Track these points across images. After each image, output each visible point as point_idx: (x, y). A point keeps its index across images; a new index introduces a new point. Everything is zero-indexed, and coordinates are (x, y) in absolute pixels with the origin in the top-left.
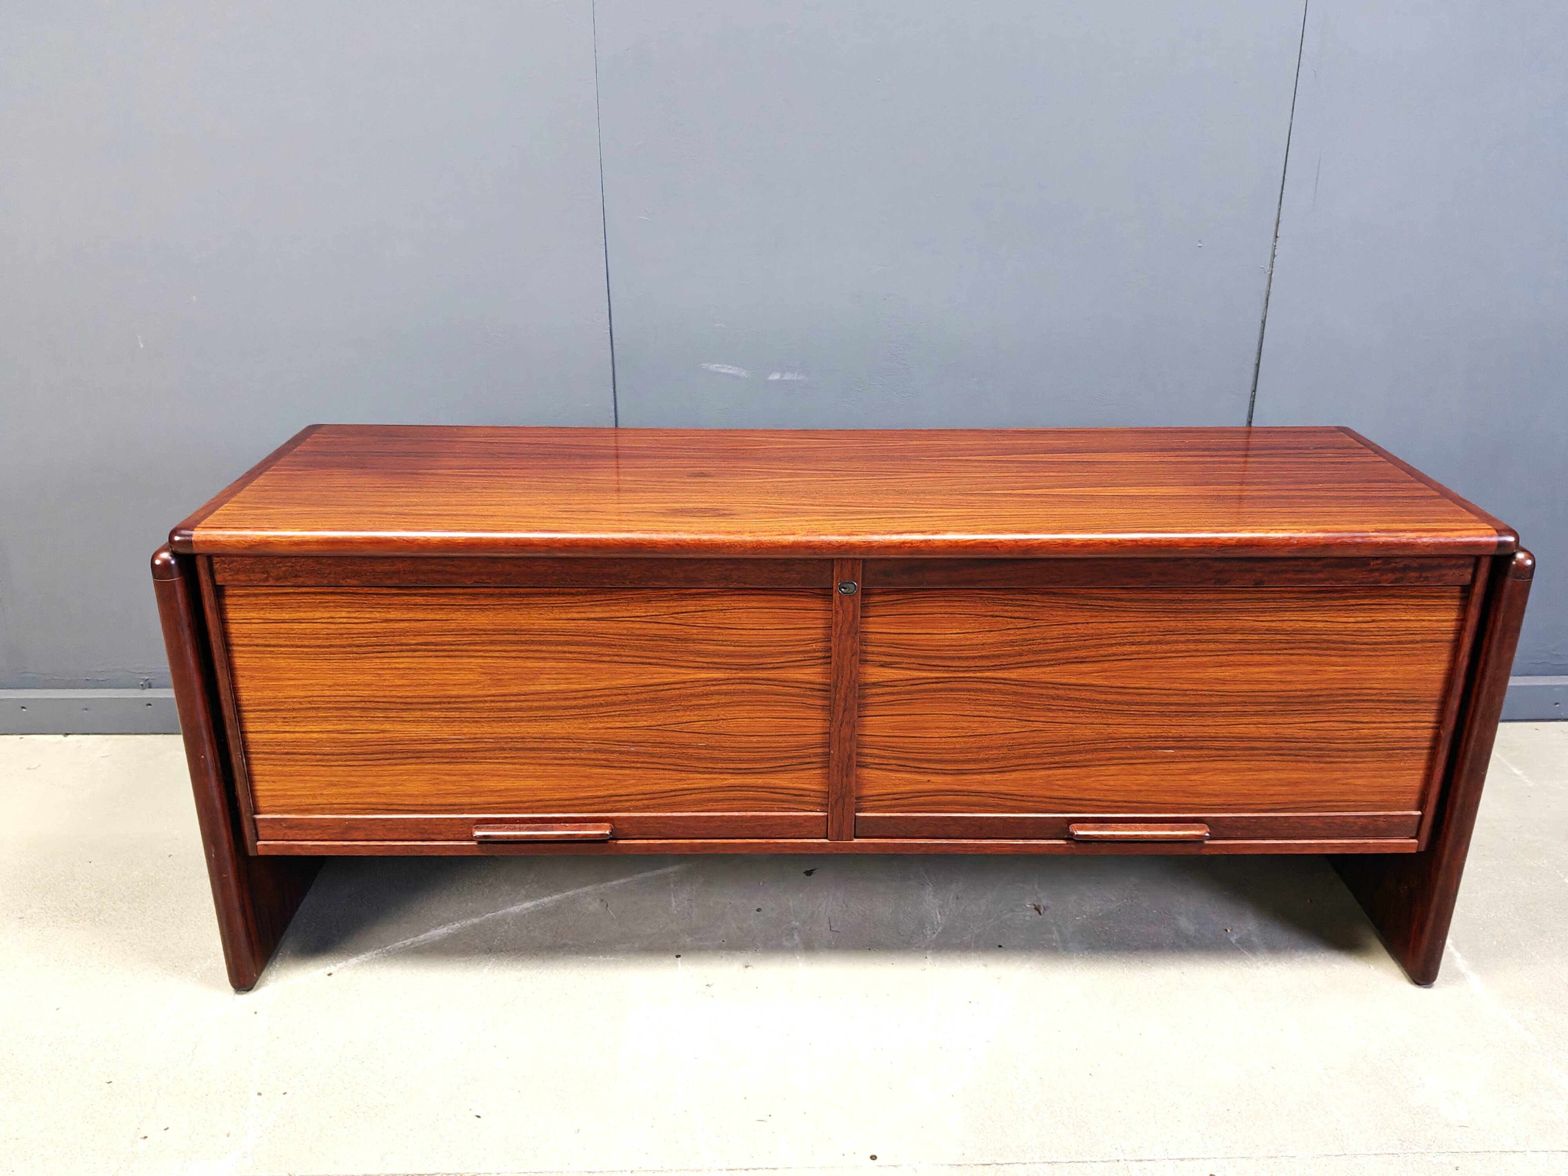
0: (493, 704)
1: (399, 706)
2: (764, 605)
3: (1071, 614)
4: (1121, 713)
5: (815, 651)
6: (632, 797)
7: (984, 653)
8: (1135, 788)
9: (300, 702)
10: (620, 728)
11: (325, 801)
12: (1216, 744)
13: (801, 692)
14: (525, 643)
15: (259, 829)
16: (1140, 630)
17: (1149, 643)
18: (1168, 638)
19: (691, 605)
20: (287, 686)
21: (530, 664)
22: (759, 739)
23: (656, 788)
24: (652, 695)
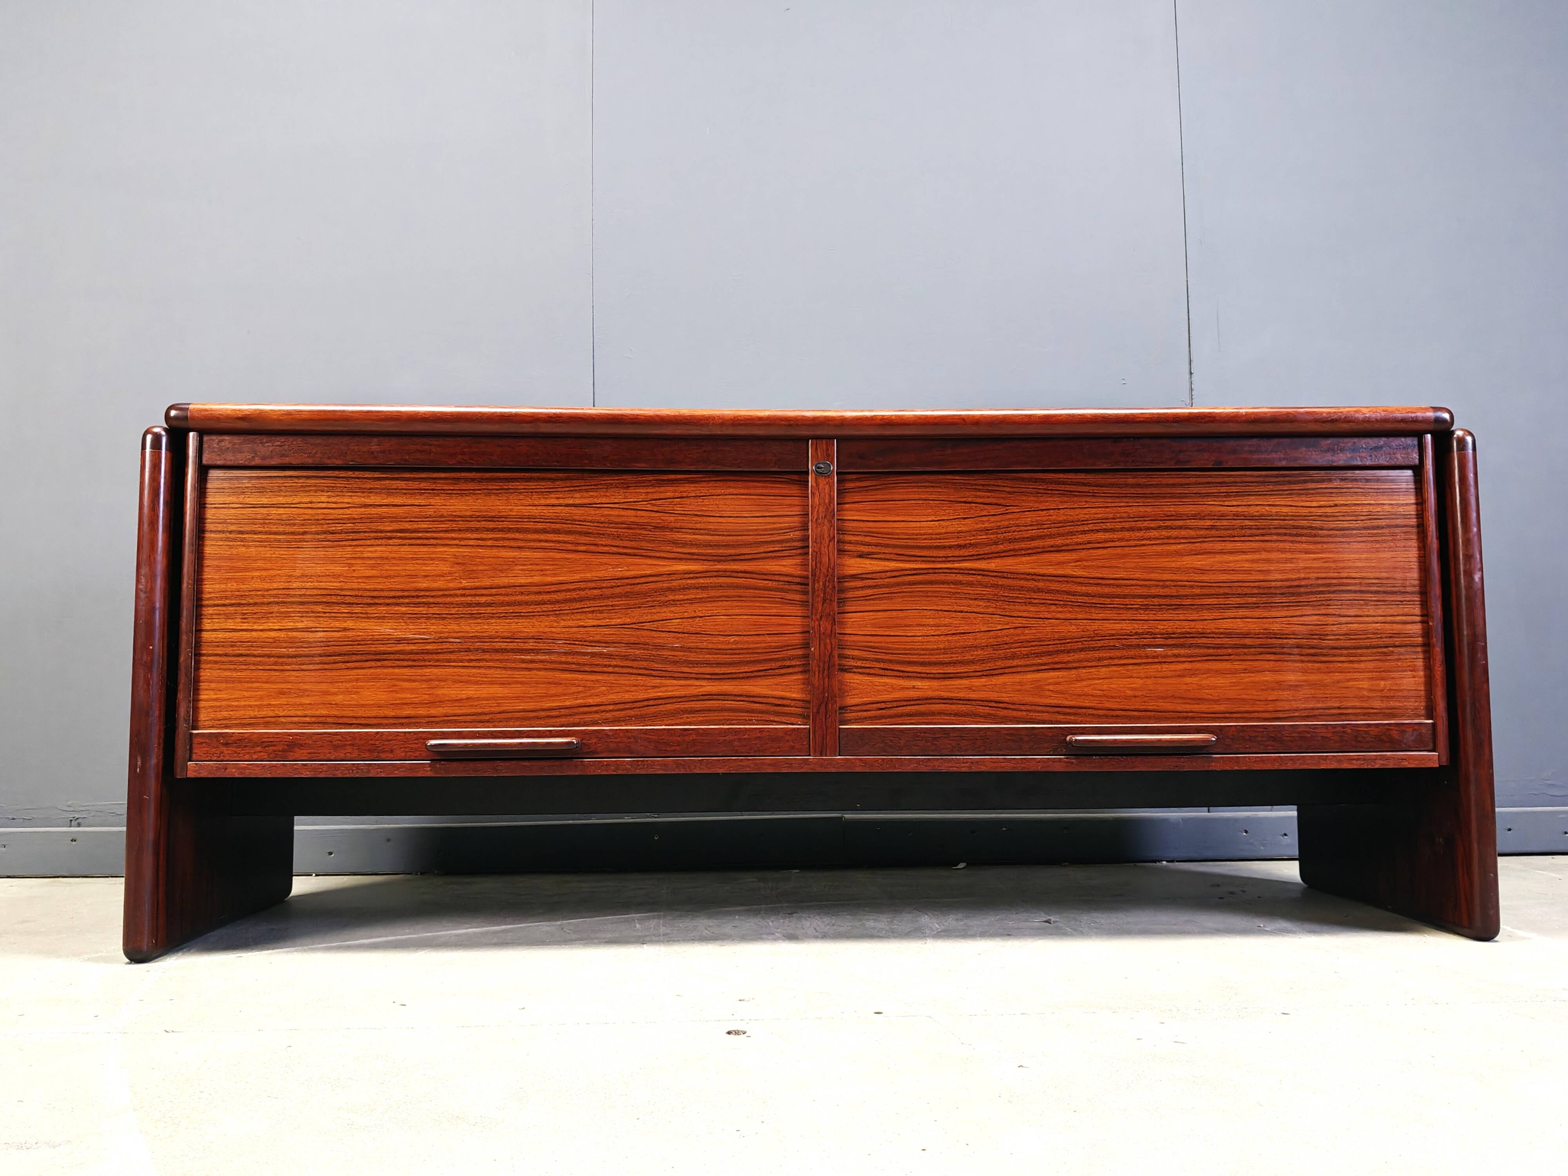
0: (463, 599)
1: (365, 601)
2: (742, 491)
3: (1042, 499)
4: (1103, 607)
5: (792, 540)
6: (602, 708)
7: (962, 542)
8: (1129, 693)
9: (263, 596)
10: (594, 626)
11: (271, 714)
12: (1204, 640)
13: (780, 585)
14: (502, 530)
15: (194, 746)
16: (1111, 516)
17: (1122, 529)
18: (1139, 524)
19: (669, 492)
20: (253, 578)
21: (504, 553)
22: (736, 638)
23: (627, 697)
24: (628, 589)
